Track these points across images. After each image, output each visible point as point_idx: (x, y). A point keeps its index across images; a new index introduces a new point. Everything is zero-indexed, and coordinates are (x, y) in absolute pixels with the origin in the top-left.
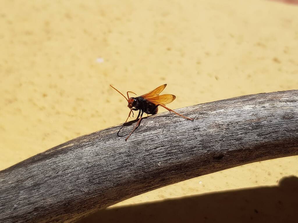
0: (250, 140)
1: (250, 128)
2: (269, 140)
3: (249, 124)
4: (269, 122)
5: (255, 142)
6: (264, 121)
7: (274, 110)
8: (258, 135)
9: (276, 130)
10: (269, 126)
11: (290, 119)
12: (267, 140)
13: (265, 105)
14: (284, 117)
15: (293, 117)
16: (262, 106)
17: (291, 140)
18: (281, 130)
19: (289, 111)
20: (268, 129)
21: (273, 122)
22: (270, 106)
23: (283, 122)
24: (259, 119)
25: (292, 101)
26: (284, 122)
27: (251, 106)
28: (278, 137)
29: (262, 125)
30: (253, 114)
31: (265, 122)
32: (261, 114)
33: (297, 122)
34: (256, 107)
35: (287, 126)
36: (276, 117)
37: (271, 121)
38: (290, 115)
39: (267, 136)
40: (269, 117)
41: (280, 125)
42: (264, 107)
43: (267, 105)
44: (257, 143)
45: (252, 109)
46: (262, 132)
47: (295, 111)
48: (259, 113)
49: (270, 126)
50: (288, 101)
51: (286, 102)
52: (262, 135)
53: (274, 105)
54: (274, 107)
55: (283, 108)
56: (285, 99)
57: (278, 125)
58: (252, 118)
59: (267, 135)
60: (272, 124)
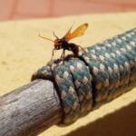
19: (15, 110)
25: (15, 101)
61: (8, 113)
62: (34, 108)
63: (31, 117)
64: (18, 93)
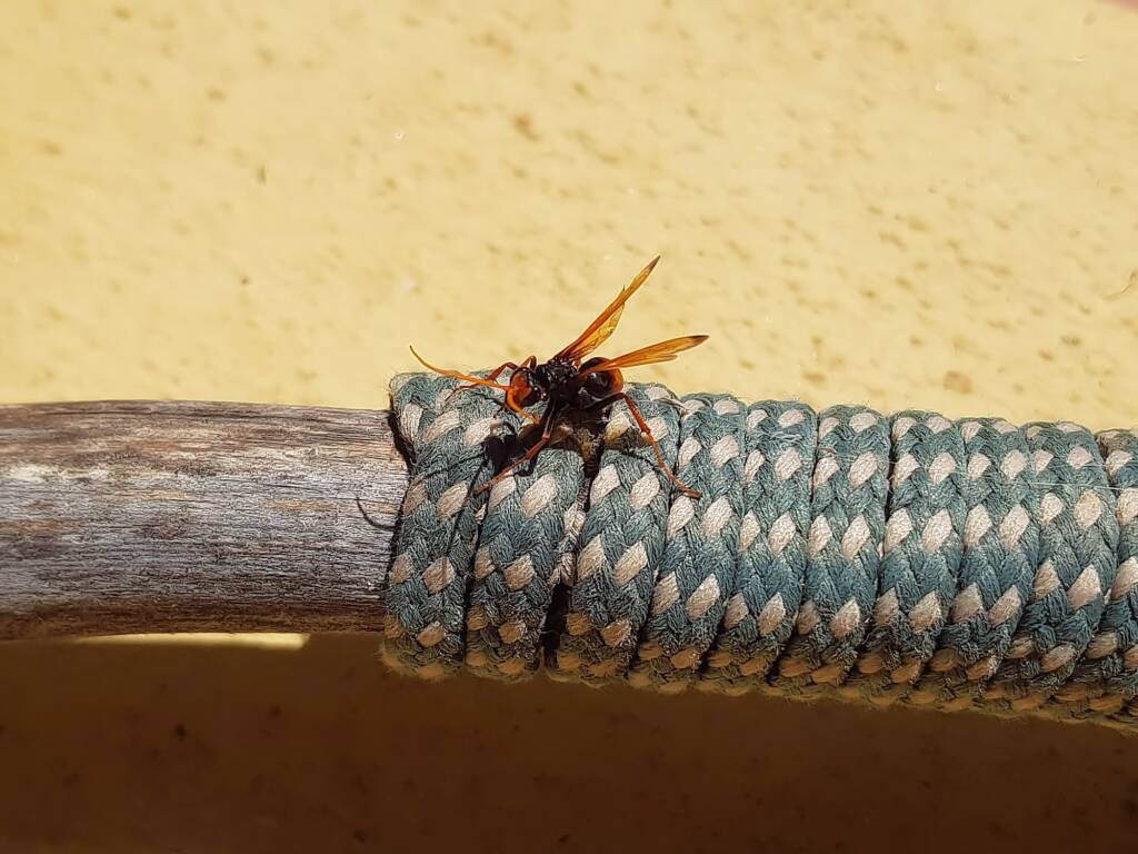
0: (11, 588)
1: (13, 551)
2: (85, 596)
3: (13, 538)
4: (88, 540)
5: (35, 596)
6: (70, 533)
7: (122, 499)
8: (44, 577)
9: (111, 569)
10: (86, 553)
11: (169, 539)
12: (76, 595)
13: (96, 472)
14: (148, 530)
15: (183, 532)
16: (81, 476)
17: (171, 604)
18: (129, 570)
19: (172, 508)
20: (82, 562)
21: (102, 541)
22: (112, 480)
23: (141, 546)
24: (54, 524)
25: (200, 472)
26: (145, 547)
27: (45, 470)
28: (120, 592)
29: (59, 547)
30: (38, 503)
31: (73, 536)
32: (67, 505)
33: (193, 552)
34: (61, 475)
35: (156, 559)
36: (118, 525)
37: (97, 538)
38: (171, 525)
39: (78, 584)
40: (92, 520)
41: (127, 553)
42: (86, 481)
43: (99, 473)
44: (40, 601)
45: (40, 481)
46: (58, 568)
47: (195, 512)
48: (59, 503)
49: (88, 552)
50: (186, 468)
51: (176, 473)
52: (61, 579)
53: (129, 480)
54: (121, 486)
55: (156, 492)
56: (185, 455)
57: (122, 553)
58: (31, 518)
59: (77, 579)
60: (97, 548)
61: (137, 507)
62: (254, 545)
63: (227, 572)
64: (245, 442)
